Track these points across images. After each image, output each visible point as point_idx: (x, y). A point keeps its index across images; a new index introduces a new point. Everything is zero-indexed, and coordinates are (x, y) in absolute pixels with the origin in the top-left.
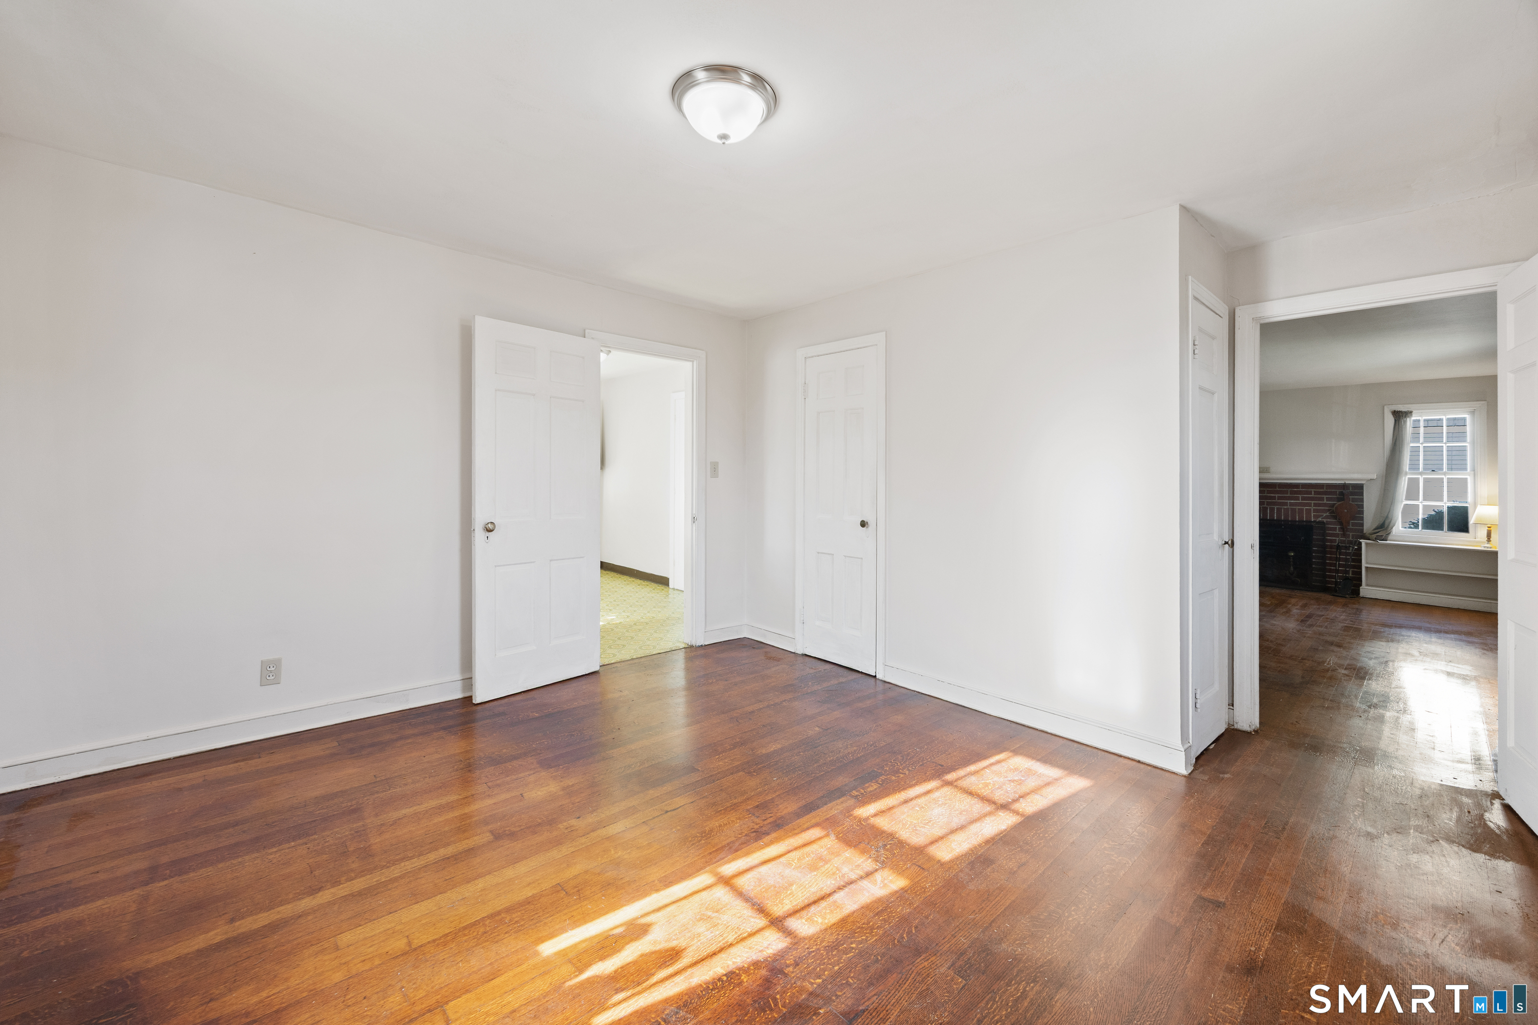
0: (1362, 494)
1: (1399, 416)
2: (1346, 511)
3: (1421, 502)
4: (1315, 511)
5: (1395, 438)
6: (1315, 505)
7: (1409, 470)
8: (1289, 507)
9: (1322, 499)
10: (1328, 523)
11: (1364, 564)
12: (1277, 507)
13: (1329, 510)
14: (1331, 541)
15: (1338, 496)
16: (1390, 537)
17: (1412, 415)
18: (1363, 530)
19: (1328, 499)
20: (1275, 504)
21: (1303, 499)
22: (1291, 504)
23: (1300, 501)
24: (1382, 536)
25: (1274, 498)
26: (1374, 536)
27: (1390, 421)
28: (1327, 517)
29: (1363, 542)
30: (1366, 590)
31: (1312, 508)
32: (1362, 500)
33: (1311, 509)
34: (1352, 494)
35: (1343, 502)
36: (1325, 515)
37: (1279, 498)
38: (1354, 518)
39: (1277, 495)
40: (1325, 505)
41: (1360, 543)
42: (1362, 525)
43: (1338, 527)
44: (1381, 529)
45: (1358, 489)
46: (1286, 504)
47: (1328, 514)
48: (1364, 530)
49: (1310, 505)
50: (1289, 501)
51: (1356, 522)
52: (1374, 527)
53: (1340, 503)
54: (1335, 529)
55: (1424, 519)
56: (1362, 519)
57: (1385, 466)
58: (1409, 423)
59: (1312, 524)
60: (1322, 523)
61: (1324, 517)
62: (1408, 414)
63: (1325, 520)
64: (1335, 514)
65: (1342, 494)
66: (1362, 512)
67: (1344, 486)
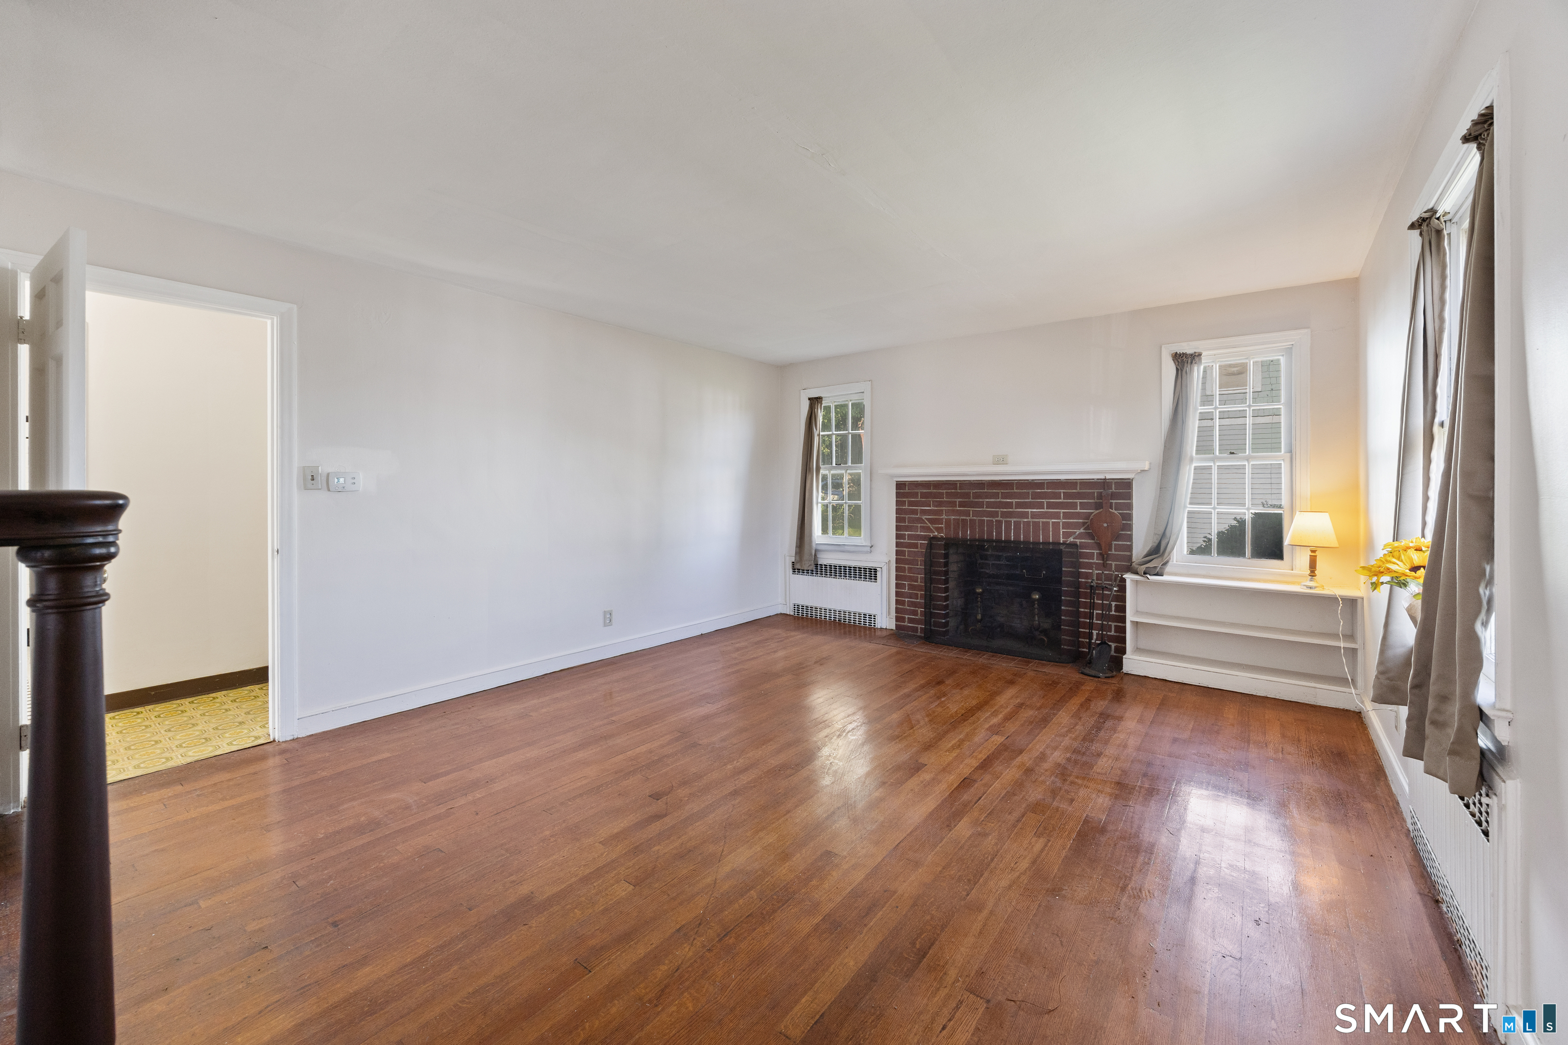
0: (1129, 496)
1: (1183, 361)
2: (1105, 525)
3: (1214, 508)
4: (1066, 525)
5: (1177, 395)
6: (1066, 516)
7: (1197, 454)
8: (1030, 520)
9: (1074, 506)
10: (1084, 546)
11: (1130, 616)
12: (1015, 520)
13: (1084, 524)
14: (1087, 576)
15: (1096, 500)
16: (1168, 569)
17: (1200, 360)
18: (1131, 557)
19: (1083, 506)
20: (1011, 515)
21: (1050, 506)
22: (1034, 515)
23: (1045, 510)
24: (1155, 567)
25: (1009, 505)
26: (1143, 568)
27: (1169, 368)
28: (1080, 536)
29: (1128, 577)
30: (1133, 663)
31: (1062, 521)
32: (1130, 507)
33: (1059, 522)
34: (1114, 496)
35: (1102, 510)
36: (1078, 532)
37: (1019, 505)
38: (1118, 537)
39: (1014, 501)
40: (1078, 515)
41: (1124, 580)
42: (1130, 548)
43: (1096, 552)
44: (1156, 556)
45: (1124, 487)
46: (1025, 515)
47: (1082, 530)
48: (1133, 557)
49: (1057, 516)
50: (1030, 510)
51: (1120, 543)
52: (1145, 552)
53: (1098, 511)
54: (1091, 556)
55: (1220, 534)
56: (1130, 538)
57: (1162, 447)
58: (1197, 372)
59: (1062, 547)
60: (1073, 545)
61: (1077, 536)
62: (1194, 357)
63: (1078, 541)
64: (1092, 529)
65: (1100, 496)
66: (1129, 527)
67: (1104, 484)
